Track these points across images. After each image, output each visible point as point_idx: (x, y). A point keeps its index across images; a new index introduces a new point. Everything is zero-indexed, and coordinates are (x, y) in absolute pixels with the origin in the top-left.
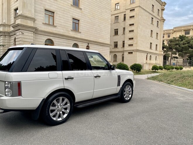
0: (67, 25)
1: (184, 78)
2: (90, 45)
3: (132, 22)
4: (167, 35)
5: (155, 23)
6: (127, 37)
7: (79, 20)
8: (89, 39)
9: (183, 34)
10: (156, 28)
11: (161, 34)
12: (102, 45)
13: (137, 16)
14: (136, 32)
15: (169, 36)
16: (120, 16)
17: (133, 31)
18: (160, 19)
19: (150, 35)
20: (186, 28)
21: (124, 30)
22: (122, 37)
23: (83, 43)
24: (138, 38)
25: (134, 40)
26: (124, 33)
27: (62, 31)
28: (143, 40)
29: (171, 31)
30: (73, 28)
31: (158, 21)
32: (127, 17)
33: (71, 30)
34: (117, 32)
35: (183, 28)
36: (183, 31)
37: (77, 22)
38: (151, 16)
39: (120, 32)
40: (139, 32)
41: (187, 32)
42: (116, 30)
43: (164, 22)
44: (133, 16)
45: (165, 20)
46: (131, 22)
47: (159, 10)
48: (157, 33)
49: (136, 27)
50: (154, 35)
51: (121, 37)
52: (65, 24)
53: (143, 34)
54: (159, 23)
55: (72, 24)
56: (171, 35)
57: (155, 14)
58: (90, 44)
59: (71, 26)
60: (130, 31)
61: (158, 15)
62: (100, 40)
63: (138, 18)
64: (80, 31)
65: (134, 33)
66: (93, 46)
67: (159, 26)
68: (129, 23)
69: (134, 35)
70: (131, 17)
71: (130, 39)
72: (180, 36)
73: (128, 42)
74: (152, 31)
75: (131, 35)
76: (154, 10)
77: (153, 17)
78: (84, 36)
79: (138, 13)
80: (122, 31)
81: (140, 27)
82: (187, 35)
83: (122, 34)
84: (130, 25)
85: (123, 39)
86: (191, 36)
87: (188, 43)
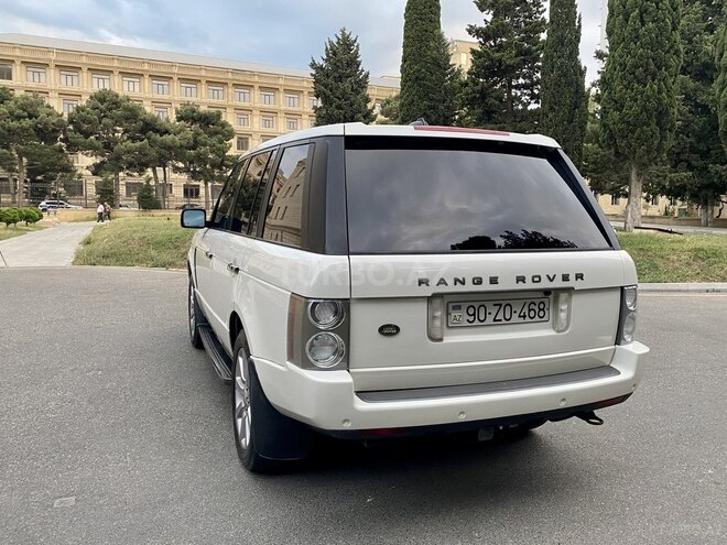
86: (19, 88)
87: (30, 117)
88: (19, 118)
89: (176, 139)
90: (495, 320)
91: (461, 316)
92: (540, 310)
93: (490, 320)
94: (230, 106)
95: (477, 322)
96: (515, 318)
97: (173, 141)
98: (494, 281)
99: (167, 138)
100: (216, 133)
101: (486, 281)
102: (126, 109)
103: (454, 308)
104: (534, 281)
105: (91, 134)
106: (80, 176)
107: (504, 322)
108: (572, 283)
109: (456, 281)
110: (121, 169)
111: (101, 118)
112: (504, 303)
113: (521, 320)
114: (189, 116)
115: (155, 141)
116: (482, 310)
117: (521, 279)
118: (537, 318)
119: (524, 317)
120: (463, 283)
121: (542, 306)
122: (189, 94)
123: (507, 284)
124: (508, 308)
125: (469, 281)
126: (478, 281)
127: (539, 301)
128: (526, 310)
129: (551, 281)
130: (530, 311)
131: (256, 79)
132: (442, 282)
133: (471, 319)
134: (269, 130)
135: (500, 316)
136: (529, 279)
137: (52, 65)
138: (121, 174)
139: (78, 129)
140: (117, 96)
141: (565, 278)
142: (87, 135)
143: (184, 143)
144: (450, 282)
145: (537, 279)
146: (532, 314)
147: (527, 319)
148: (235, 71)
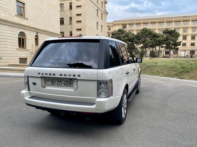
0: (9, 8)
1: (151, 68)
2: (39, 35)
3: (80, 12)
4: (108, 28)
5: (100, 15)
6: (75, 27)
7: (24, 4)
8: (38, 27)
9: (121, 28)
10: (101, 20)
11: (105, 27)
12: (52, 35)
13: (85, 6)
14: (84, 23)
15: (109, 29)
16: (65, 4)
17: (80, 21)
18: (103, 11)
19: (96, 27)
20: (123, 23)
21: (70, 20)
22: (69, 27)
23: (30, 31)
24: (86, 30)
25: (83, 31)
26: (71, 23)
27: (4, 15)
28: (91, 32)
29: (111, 24)
30: (17, 13)
31: (103, 13)
32: (74, 6)
33: (16, 15)
34: (63, 21)
35: (121, 22)
36: (121, 25)
37: (22, 5)
38: (97, 8)
39: (66, 21)
40: (86, 23)
41: (124, 26)
42: (62, 20)
43: (107, 15)
44: (80, 6)
45: (108, 13)
46: (78, 12)
47: (102, 2)
48: (102, 26)
49: (84, 17)
50: (100, 27)
51: (67, 27)
52: (7, 7)
53: (90, 25)
54: (103, 15)
55: (16, 7)
56: (111, 28)
57: (100, 6)
58: (39, 33)
59: (16, 10)
60: (78, 22)
61: (102, 7)
62: (50, 29)
63: (85, 9)
64: (26, 17)
65: (81, 24)
66: (42, 36)
67: (103, 19)
68: (76, 12)
69: (82, 26)
70: (77, 7)
71: (78, 30)
72: (119, 29)
73: (76, 33)
74: (97, 23)
75: (79, 26)
76: (99, 2)
77: (98, 9)
78: (31, 23)
79: (85, 3)
80: (69, 21)
81: (88, 18)
82: (124, 29)
83: (69, 23)
84: (78, 15)
85: (70, 30)
86: (128, 30)
87: (127, 36)
88: (125, 37)
89: (161, 38)
90: (57, 85)
91: (49, 82)
92: (70, 84)
93: (56, 84)
94: (181, 27)
95: (53, 85)
96: (63, 85)
97: (160, 39)
98: (54, 75)
99: (159, 38)
100: (174, 36)
101: (52, 75)
102: (149, 32)
103: (48, 81)
104: (64, 76)
105: (141, 39)
106: (138, 50)
107: (60, 85)
108: (76, 77)
109: (46, 74)
110: (147, 48)
111: (143, 35)
112: (60, 81)
113: (64, 86)
114: (166, 32)
115: (156, 40)
116: (54, 82)
117: (61, 75)
118: (69, 86)
119: (65, 85)
120: (47, 75)
121: (70, 83)
122: (169, 26)
123: (57, 76)
124: (61, 82)
125: (48, 74)
126: (50, 74)
127: (69, 81)
128: (66, 83)
129: (70, 76)
130: (67, 83)
131: (191, 18)
132: (43, 74)
133: (52, 84)
134: (194, 33)
135: (59, 84)
136: (63, 75)
137: (135, 24)
138: (147, 49)
139: (137, 38)
140: (147, 29)
141: (74, 76)
142: (139, 39)
143: (163, 39)
144: (44, 74)
145: (65, 75)
146: (67, 84)
147: (66, 86)
148: (184, 17)
